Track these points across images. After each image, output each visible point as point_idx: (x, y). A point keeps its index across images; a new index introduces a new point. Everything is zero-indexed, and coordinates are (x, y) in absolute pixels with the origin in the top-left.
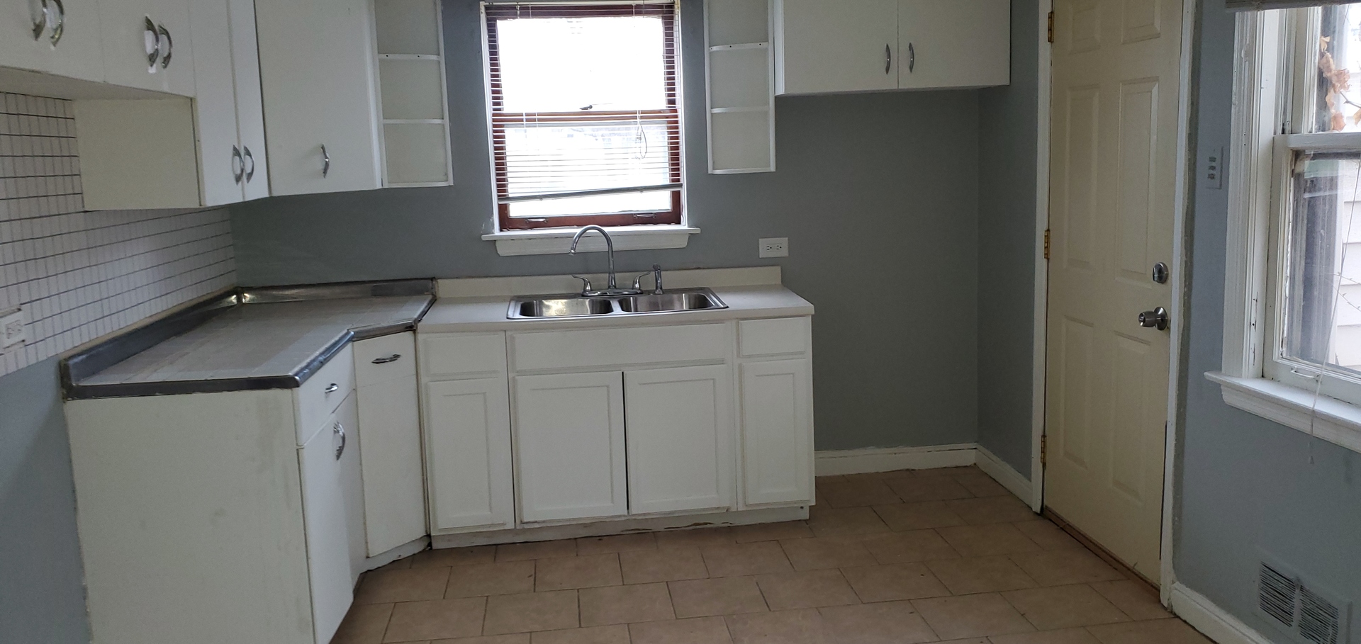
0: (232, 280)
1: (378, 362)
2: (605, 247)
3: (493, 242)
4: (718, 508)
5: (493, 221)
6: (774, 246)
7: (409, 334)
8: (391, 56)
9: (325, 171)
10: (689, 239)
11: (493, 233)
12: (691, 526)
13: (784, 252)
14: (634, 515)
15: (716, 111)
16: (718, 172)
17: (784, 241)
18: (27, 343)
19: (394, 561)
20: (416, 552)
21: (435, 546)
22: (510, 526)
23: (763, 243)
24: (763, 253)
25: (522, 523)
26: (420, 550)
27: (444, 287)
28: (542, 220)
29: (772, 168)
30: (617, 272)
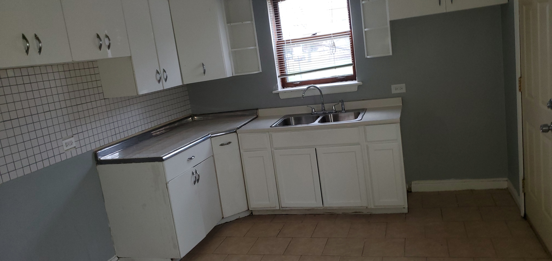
0: (190, 112)
1: (222, 145)
2: (319, 93)
3: (278, 94)
4: (361, 207)
5: (278, 85)
6: (398, 88)
7: (234, 134)
8: (232, 24)
9: (204, 73)
10: (358, 87)
11: (278, 90)
12: (353, 213)
13: (404, 91)
14: (325, 207)
15: (366, 30)
16: (368, 57)
17: (404, 85)
18: (76, 148)
19: (237, 219)
20: (246, 215)
21: (254, 213)
22: (278, 208)
23: (393, 87)
24: (394, 91)
25: (282, 207)
26: (248, 215)
27: (261, 112)
28: (298, 83)
29: (391, 54)
30: (325, 103)
